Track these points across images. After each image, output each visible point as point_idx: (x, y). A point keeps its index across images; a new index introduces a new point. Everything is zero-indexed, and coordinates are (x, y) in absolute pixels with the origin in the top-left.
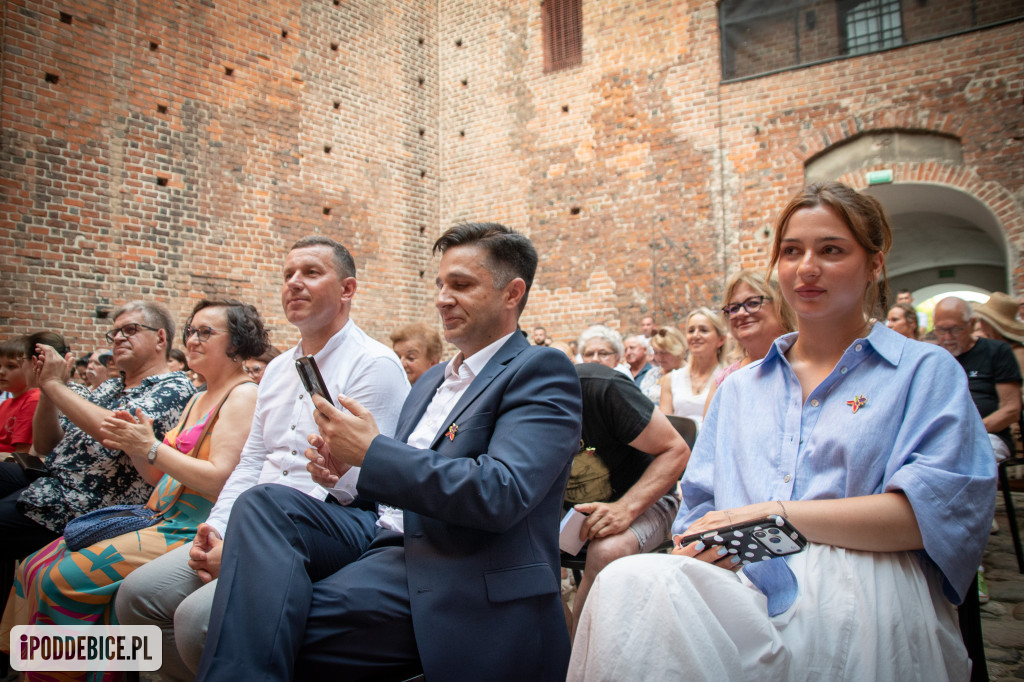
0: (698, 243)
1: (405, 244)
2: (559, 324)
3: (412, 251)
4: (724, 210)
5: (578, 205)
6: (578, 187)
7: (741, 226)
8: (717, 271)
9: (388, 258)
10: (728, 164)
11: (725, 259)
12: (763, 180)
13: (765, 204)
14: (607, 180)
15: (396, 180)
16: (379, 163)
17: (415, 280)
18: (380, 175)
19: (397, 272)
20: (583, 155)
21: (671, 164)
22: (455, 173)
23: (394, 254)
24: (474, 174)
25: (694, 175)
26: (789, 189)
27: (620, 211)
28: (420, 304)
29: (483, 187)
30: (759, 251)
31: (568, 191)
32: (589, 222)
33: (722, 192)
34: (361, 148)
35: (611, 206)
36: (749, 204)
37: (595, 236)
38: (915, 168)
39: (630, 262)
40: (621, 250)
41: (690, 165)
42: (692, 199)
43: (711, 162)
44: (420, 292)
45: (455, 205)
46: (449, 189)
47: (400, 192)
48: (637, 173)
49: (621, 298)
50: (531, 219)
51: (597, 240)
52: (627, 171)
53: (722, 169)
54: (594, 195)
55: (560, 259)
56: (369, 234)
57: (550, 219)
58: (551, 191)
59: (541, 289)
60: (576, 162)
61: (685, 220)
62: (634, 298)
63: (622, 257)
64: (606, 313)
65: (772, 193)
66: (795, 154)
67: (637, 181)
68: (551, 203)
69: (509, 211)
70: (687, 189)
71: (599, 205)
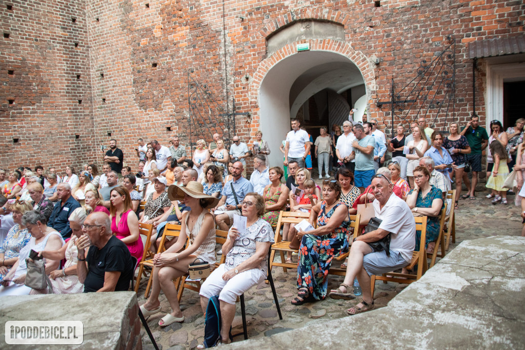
0: (214, 84)
1: (67, 86)
2: (150, 128)
3: (72, 89)
4: (226, 65)
5: (156, 62)
6: (155, 52)
7: (235, 74)
8: (223, 100)
9: (57, 95)
10: (228, 38)
11: (227, 92)
12: (245, 48)
13: (246, 62)
14: (169, 48)
15: (58, 50)
16: (45, 41)
17: (75, 105)
18: (46, 48)
19: (63, 102)
20: (157, 33)
21: (200, 38)
22: (96, 43)
23: (60, 92)
24: (105, 44)
25: (211, 45)
26: (258, 53)
27: (176, 65)
28: (80, 119)
29: (109, 51)
30: (244, 88)
31: (151, 54)
32: (161, 71)
33: (225, 55)
34: (32, 33)
35: (171, 62)
36: (238, 62)
37: (164, 79)
38: (321, 41)
39: (181, 94)
40: (177, 87)
41: (209, 39)
42: (211, 58)
43: (220, 38)
44: (79, 112)
45: (97, 62)
46: (93, 52)
47: (62, 57)
48: (184, 44)
49: (178, 114)
50: (133, 70)
51: (165, 82)
52: (179, 42)
53: (225, 41)
54: (163, 56)
55: (148, 92)
56: (42, 83)
57: (143, 70)
58: (142, 53)
59: (140, 109)
60: (154, 37)
61: (208, 70)
62: (184, 114)
63: (178, 91)
64: (171, 122)
65: (250, 55)
66: (261, 33)
67: (184, 48)
68: (143, 61)
69: (123, 65)
70: (208, 53)
71: (166, 62)
